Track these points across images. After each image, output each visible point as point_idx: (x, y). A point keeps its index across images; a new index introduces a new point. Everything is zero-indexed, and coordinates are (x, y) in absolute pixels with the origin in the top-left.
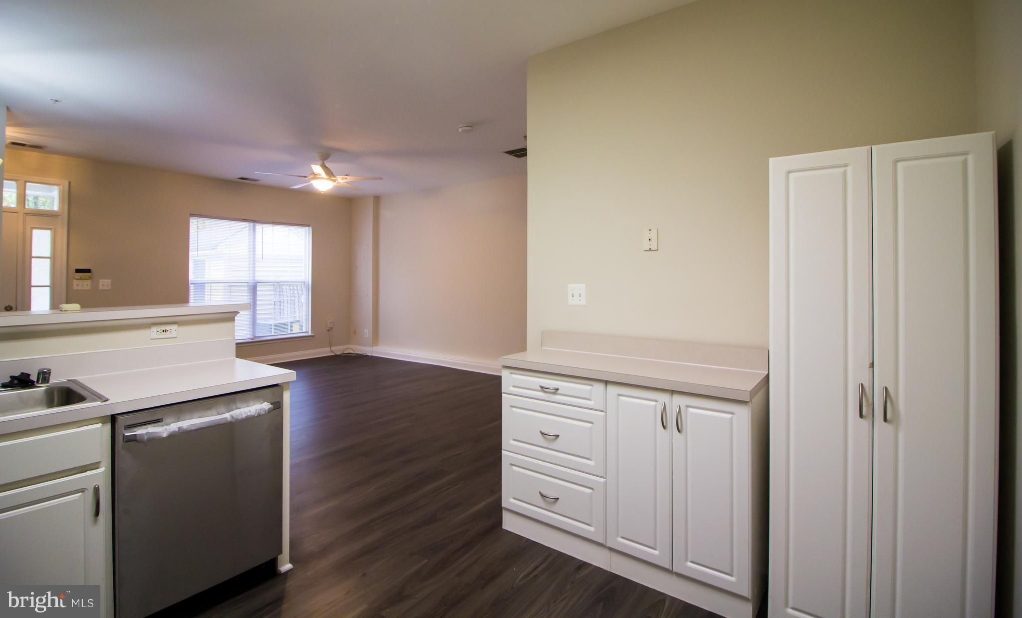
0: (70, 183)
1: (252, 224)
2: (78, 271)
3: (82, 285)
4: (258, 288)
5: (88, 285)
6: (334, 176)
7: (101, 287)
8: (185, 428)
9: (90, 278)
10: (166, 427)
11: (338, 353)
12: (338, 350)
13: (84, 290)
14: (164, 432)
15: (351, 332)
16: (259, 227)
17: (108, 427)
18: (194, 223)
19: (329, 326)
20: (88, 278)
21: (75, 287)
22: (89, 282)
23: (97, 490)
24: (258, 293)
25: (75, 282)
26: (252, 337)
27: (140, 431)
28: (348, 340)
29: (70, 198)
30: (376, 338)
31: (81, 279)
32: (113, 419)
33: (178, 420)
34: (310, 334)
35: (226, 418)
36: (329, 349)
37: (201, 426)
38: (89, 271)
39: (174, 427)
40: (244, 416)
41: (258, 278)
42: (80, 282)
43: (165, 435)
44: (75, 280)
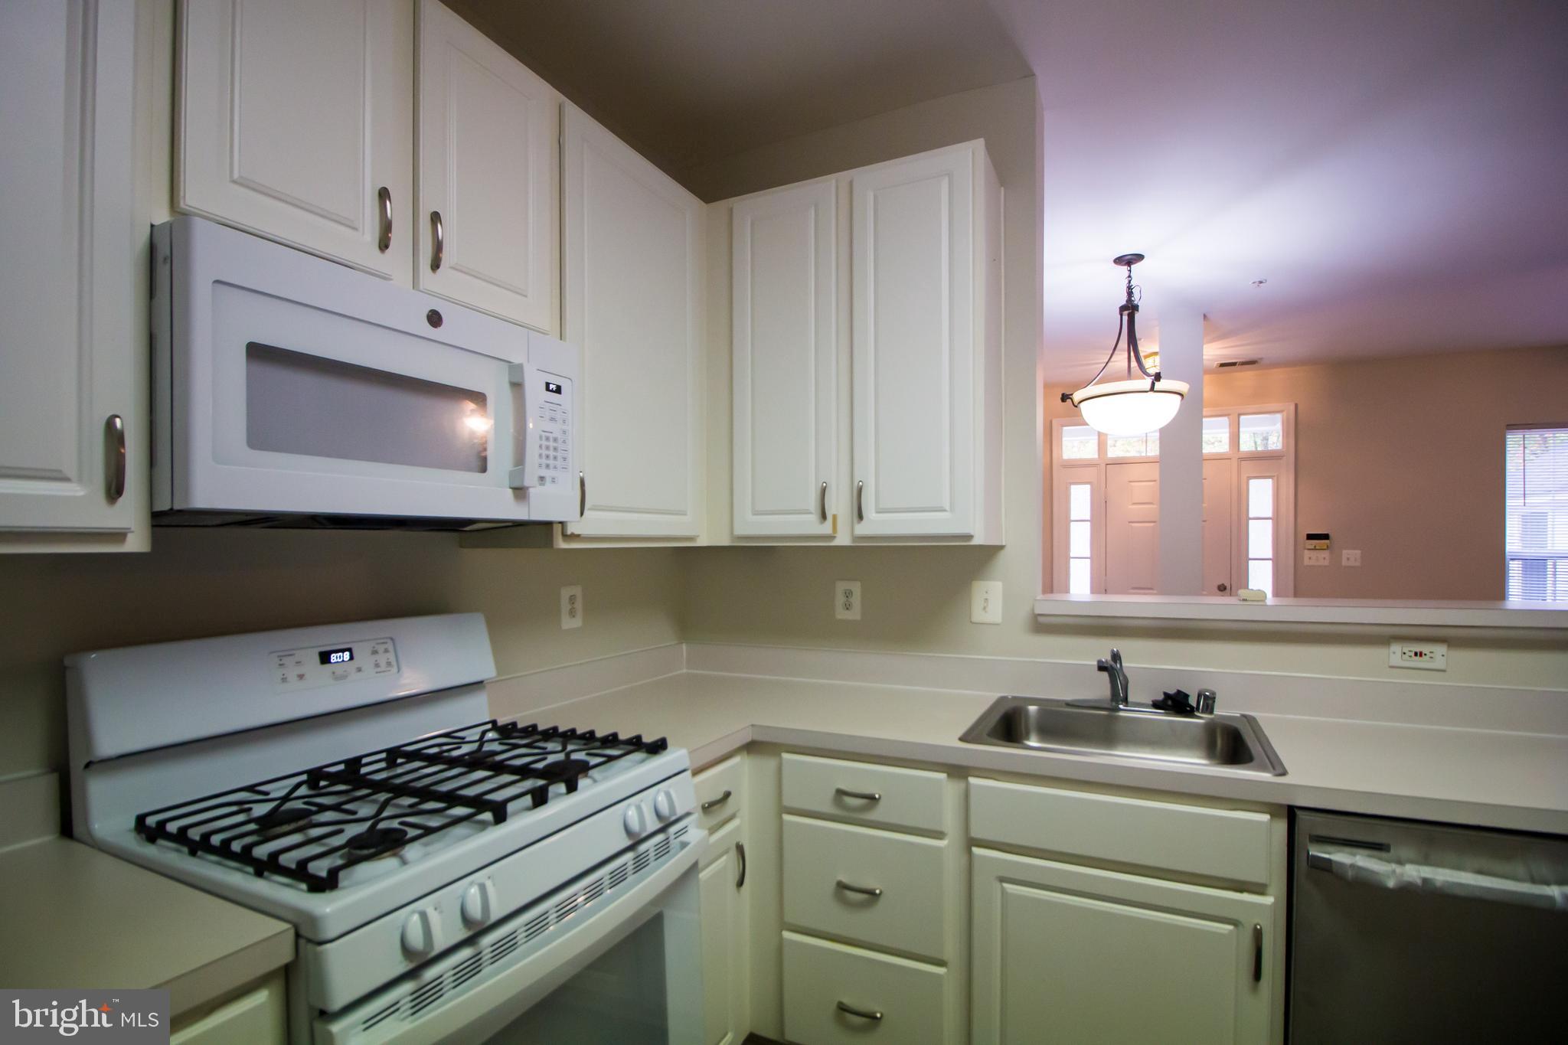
0: (1296, 406)
2: (1310, 537)
3: (1316, 558)
5: (1324, 558)
7: (1344, 562)
9: (1328, 548)
10: (1394, 866)
13: (1320, 566)
14: (1389, 877)
17: (1282, 826)
20: (1325, 547)
21: (1306, 562)
22: (1326, 554)
23: (1258, 935)
25: (1307, 553)
27: (1341, 857)
29: (1297, 429)
31: (1315, 549)
32: (1291, 813)
33: (1426, 861)
38: (1326, 537)
39: (1414, 873)
42: (1314, 554)
43: (1391, 884)
44: (1306, 551)
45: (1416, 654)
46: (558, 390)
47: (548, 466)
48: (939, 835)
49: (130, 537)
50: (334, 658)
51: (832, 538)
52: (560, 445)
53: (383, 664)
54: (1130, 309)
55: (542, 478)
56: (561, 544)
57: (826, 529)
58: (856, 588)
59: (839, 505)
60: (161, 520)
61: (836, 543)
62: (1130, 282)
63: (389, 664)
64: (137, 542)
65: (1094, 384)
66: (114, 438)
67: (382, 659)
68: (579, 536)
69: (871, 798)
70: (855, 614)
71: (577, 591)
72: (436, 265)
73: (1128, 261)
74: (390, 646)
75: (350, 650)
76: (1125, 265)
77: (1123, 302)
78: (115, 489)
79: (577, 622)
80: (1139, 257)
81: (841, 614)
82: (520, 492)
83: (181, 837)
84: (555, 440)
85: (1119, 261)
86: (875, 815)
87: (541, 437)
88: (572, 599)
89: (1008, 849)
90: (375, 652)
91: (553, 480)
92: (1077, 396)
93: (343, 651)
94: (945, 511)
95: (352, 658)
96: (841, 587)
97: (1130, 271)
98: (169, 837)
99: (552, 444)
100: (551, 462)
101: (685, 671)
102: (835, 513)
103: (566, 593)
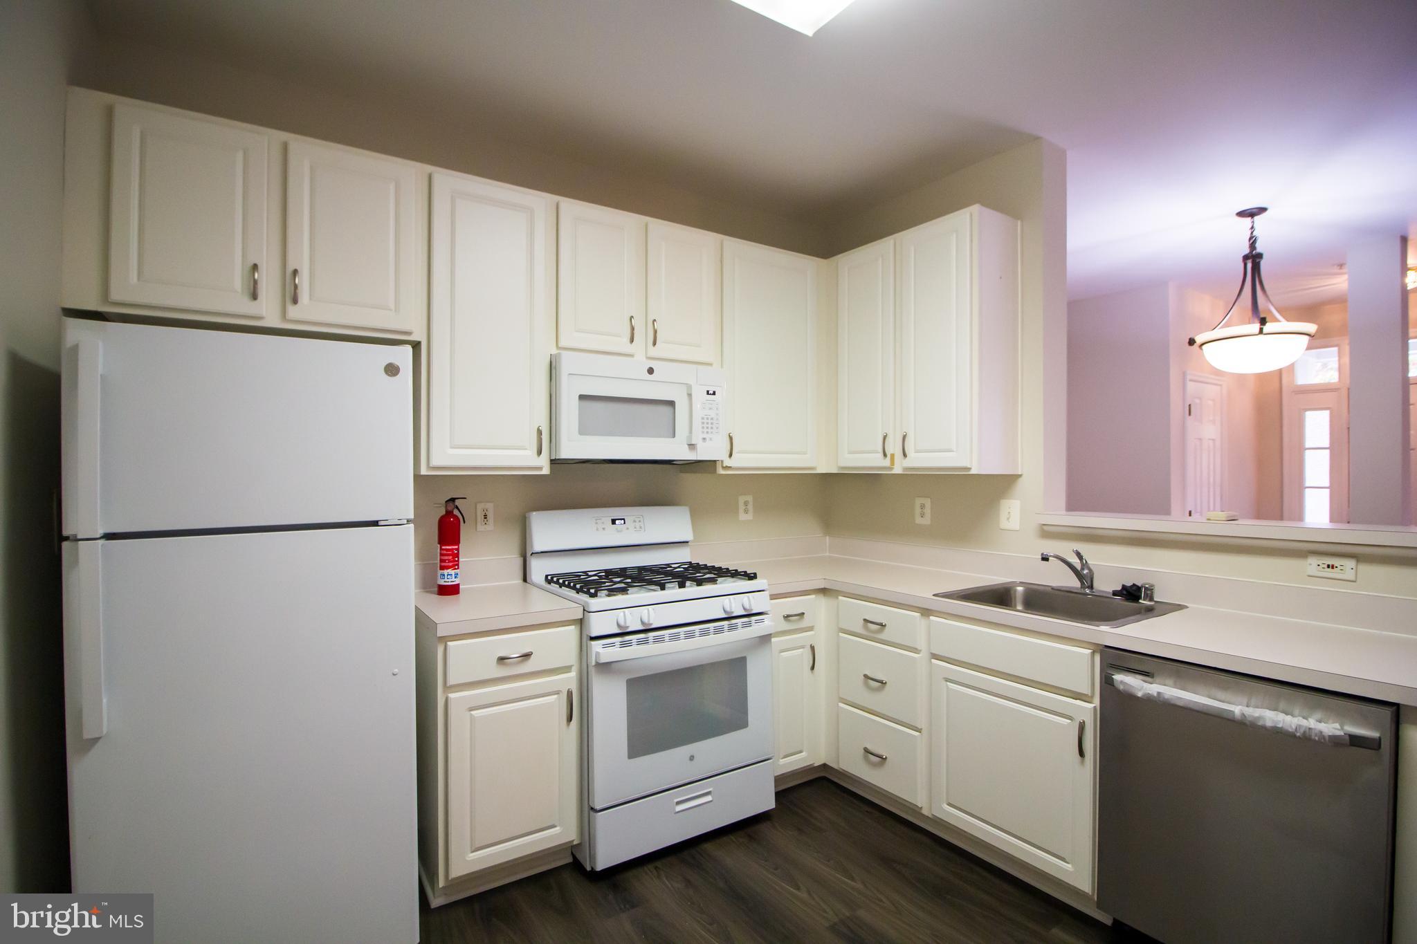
8: (1166, 697)
10: (1146, 685)
17: (1099, 658)
23: (1082, 727)
27: (1118, 676)
33: (1174, 685)
35: (1232, 712)
37: (1191, 706)
40: (1269, 724)
43: (1140, 694)
45: (1328, 566)
46: (714, 393)
47: (707, 432)
48: (916, 651)
49: (544, 469)
50: (617, 522)
51: (891, 469)
52: (714, 421)
53: (638, 527)
54: (1253, 259)
55: (704, 439)
56: (721, 471)
57: (887, 463)
58: (928, 502)
59: (894, 447)
60: (554, 462)
61: (893, 472)
62: (1252, 233)
63: (641, 527)
64: (546, 471)
65: (1222, 327)
66: (540, 432)
67: (638, 525)
68: (730, 467)
69: (882, 626)
70: (927, 521)
71: (750, 498)
72: (654, 344)
73: (1251, 214)
74: (642, 519)
75: (624, 519)
76: (1249, 216)
77: (1246, 251)
78: (540, 452)
79: (750, 517)
80: (1262, 210)
81: (919, 520)
82: (692, 446)
83: (557, 582)
84: (712, 419)
85: (1241, 214)
86: (883, 636)
87: (703, 418)
88: (746, 503)
89: (951, 661)
90: (635, 521)
91: (711, 439)
92: (1199, 339)
93: (621, 519)
94: (953, 451)
95: (625, 523)
96: (918, 501)
97: (1253, 222)
98: (555, 583)
99: (710, 421)
100: (710, 430)
101: (827, 554)
102: (892, 452)
103: (742, 499)
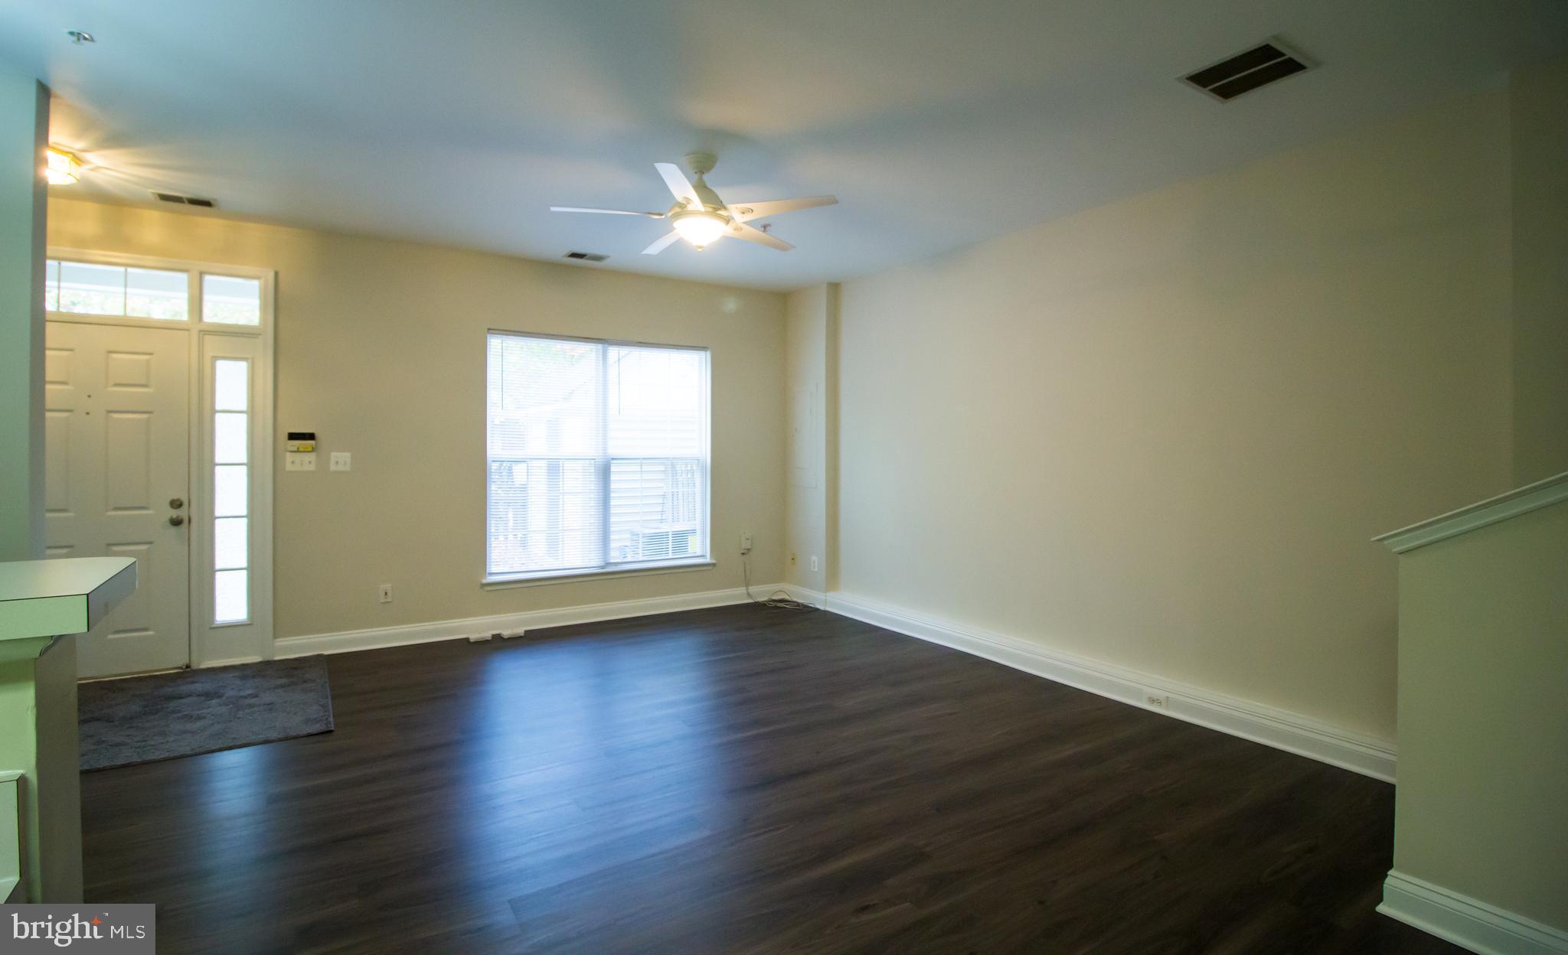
0: (276, 274)
1: (600, 346)
2: (293, 436)
3: (302, 463)
4: (613, 469)
5: (310, 462)
6: (725, 208)
7: (333, 468)
9: (313, 450)
11: (762, 599)
12: (762, 592)
13: (305, 474)
15: (785, 559)
16: (614, 352)
18: (496, 344)
19: (746, 545)
20: (310, 449)
21: (289, 467)
22: (312, 457)
24: (613, 477)
25: (289, 457)
26: (602, 563)
28: (780, 575)
29: (277, 302)
30: (832, 578)
31: (298, 451)
34: (708, 560)
36: (742, 590)
38: (311, 436)
41: (612, 452)
42: (298, 457)
44: (288, 454)
